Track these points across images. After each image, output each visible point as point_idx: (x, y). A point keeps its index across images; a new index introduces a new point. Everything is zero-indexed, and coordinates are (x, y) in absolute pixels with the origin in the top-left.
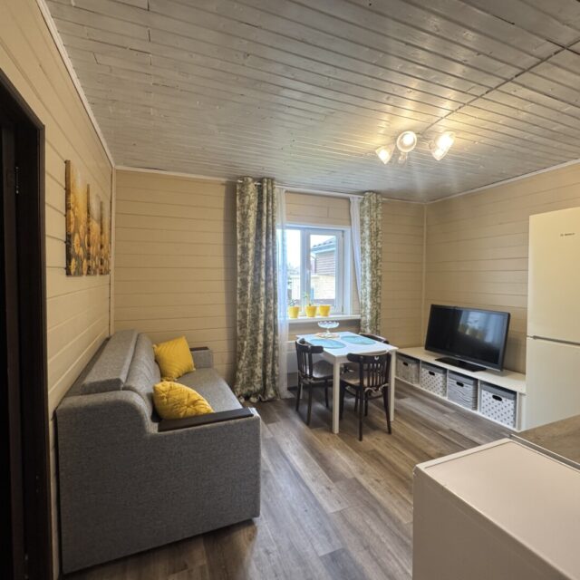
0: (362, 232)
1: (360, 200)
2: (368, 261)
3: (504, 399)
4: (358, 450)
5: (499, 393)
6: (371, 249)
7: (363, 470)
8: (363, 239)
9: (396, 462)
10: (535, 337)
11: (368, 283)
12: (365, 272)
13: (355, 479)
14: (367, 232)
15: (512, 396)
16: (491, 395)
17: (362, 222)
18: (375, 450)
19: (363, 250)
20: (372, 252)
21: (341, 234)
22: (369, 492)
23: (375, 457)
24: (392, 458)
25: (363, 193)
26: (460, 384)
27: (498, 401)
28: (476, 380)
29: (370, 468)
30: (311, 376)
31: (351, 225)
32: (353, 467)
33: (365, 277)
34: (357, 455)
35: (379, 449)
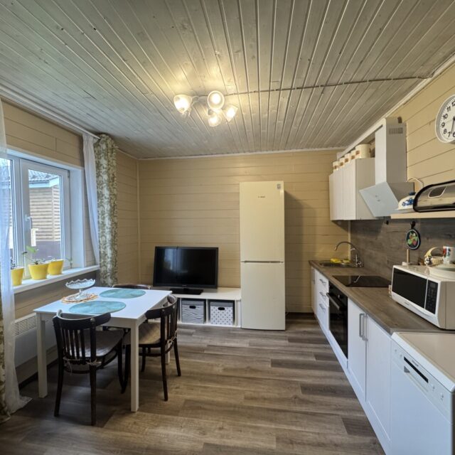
0: (98, 175)
1: (96, 141)
2: (107, 207)
3: (226, 308)
4: (175, 412)
5: (222, 305)
6: (110, 195)
7: (200, 429)
8: (99, 184)
9: (211, 399)
10: (246, 262)
11: (107, 230)
12: (104, 219)
13: (207, 444)
14: (105, 177)
15: (231, 304)
16: (217, 308)
17: (98, 166)
18: (187, 401)
19: (100, 195)
20: (111, 198)
21: (66, 174)
22: (228, 447)
23: (194, 408)
24: (206, 397)
25: (98, 134)
26: (193, 307)
27: (222, 311)
28: (204, 300)
29: (204, 422)
30: (93, 356)
31: (83, 165)
32: (191, 435)
33: (103, 224)
34: (179, 418)
35: (188, 397)
